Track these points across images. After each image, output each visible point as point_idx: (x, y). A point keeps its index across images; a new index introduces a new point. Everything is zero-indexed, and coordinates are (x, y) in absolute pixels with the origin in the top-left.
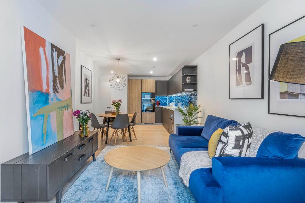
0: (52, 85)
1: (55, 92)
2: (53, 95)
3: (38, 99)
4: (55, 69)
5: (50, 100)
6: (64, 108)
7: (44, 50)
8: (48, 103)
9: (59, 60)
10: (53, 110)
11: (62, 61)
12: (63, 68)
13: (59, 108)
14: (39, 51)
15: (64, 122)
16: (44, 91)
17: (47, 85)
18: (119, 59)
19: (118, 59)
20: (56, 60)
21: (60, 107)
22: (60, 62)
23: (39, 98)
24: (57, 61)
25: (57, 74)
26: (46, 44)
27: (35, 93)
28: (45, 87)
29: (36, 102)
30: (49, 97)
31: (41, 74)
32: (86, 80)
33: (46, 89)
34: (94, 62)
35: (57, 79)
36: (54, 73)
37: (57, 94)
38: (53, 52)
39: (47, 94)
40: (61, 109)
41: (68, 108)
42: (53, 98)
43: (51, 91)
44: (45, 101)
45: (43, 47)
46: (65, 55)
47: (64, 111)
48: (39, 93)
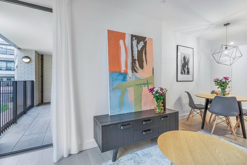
0: (130, 67)
1: (134, 72)
2: (131, 74)
3: (116, 78)
4: (134, 54)
5: (128, 79)
6: (144, 85)
7: (124, 42)
8: (126, 81)
9: (138, 46)
10: (131, 86)
11: (143, 46)
12: (144, 52)
13: (137, 85)
14: (119, 43)
15: (142, 96)
16: (123, 71)
17: (125, 67)
18: (229, 24)
19: (227, 25)
20: (135, 47)
21: (139, 84)
22: (140, 47)
23: (118, 77)
24: (137, 47)
25: (136, 57)
26: (126, 36)
27: (114, 74)
28: (123, 69)
29: (114, 80)
30: (128, 76)
31: (121, 60)
32: (184, 58)
33: (124, 70)
34: (198, 39)
35: (137, 62)
36: (133, 57)
37: (135, 73)
38: (133, 41)
39: (126, 74)
40: (139, 86)
41: (149, 85)
42: (131, 77)
43: (130, 71)
44: (123, 79)
45: (122, 40)
46: (146, 40)
47: (144, 88)
48: (118, 73)
